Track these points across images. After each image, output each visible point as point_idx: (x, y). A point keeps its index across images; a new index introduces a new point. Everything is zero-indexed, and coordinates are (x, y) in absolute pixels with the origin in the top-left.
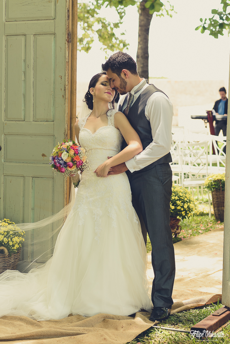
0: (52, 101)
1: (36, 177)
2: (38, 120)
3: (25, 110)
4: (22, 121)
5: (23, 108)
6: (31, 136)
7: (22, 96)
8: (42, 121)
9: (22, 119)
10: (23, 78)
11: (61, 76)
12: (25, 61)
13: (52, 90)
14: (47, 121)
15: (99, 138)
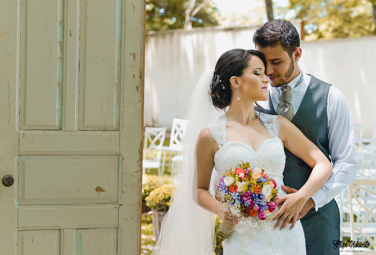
0: (115, 96)
1: (83, 229)
2: (87, 127)
3: (62, 111)
4: (55, 130)
5: (58, 107)
6: (73, 156)
7: (57, 85)
8: (94, 130)
9: (55, 126)
10: (59, 54)
11: (134, 54)
12: (63, 23)
13: (115, 78)
14: (104, 130)
15: (270, 157)
